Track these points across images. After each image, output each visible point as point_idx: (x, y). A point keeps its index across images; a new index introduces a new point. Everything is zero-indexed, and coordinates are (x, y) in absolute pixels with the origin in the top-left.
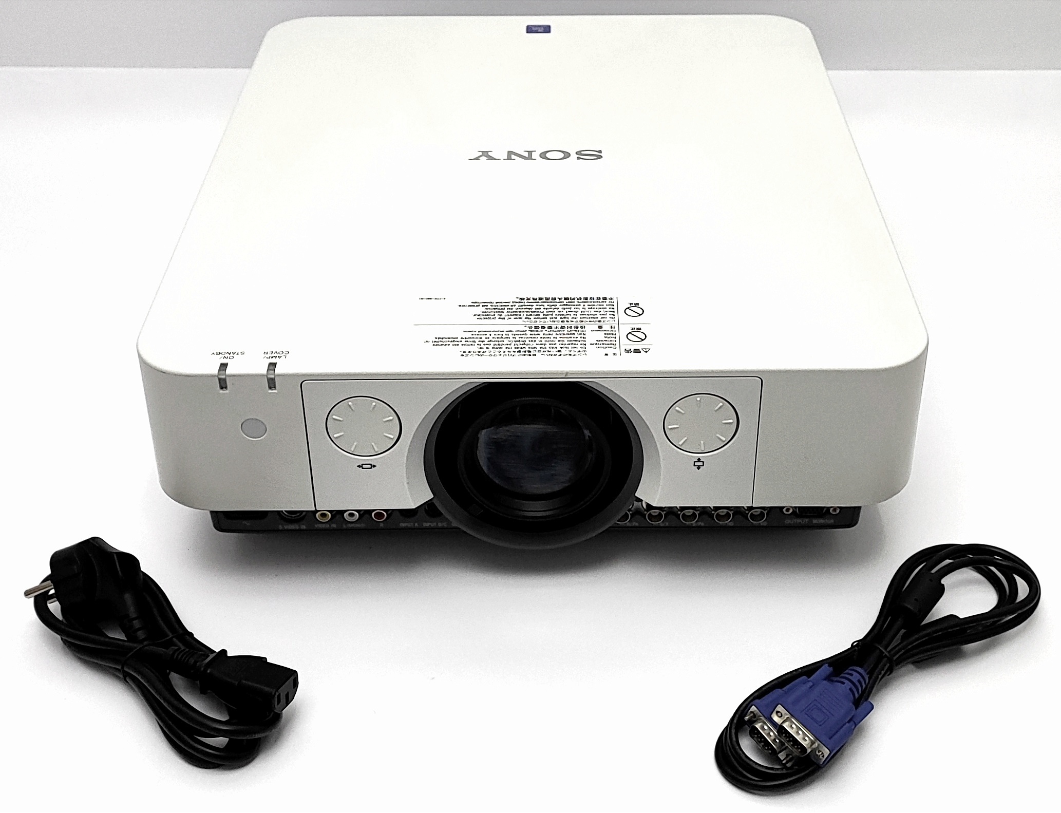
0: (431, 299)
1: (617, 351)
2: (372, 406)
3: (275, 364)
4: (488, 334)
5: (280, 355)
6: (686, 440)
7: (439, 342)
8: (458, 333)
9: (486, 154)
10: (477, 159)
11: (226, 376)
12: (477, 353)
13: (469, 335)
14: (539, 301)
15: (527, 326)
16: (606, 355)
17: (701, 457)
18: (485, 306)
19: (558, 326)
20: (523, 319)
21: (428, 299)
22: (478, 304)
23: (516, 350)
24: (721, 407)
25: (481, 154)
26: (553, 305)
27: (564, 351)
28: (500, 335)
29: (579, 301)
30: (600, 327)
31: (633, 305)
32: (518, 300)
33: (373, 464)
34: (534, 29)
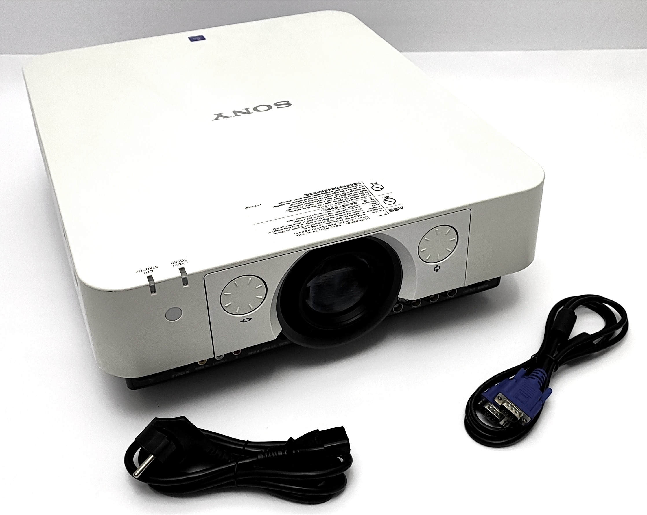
0: (252, 207)
1: (385, 212)
2: (249, 281)
3: (183, 268)
4: (303, 219)
5: (183, 262)
6: (430, 256)
7: (277, 231)
8: (283, 223)
9: (220, 115)
10: (217, 119)
11: (155, 284)
12: (305, 232)
13: (292, 223)
14: (319, 194)
15: (322, 209)
16: (381, 215)
17: (438, 264)
18: (288, 204)
19: (340, 205)
20: (317, 206)
21: (251, 207)
22: (284, 204)
23: (327, 225)
24: (449, 231)
25: (217, 116)
26: (328, 194)
27: (355, 219)
28: (310, 218)
29: (342, 188)
30: (365, 201)
31: (374, 184)
32: (306, 196)
33: (250, 317)
34: (194, 39)
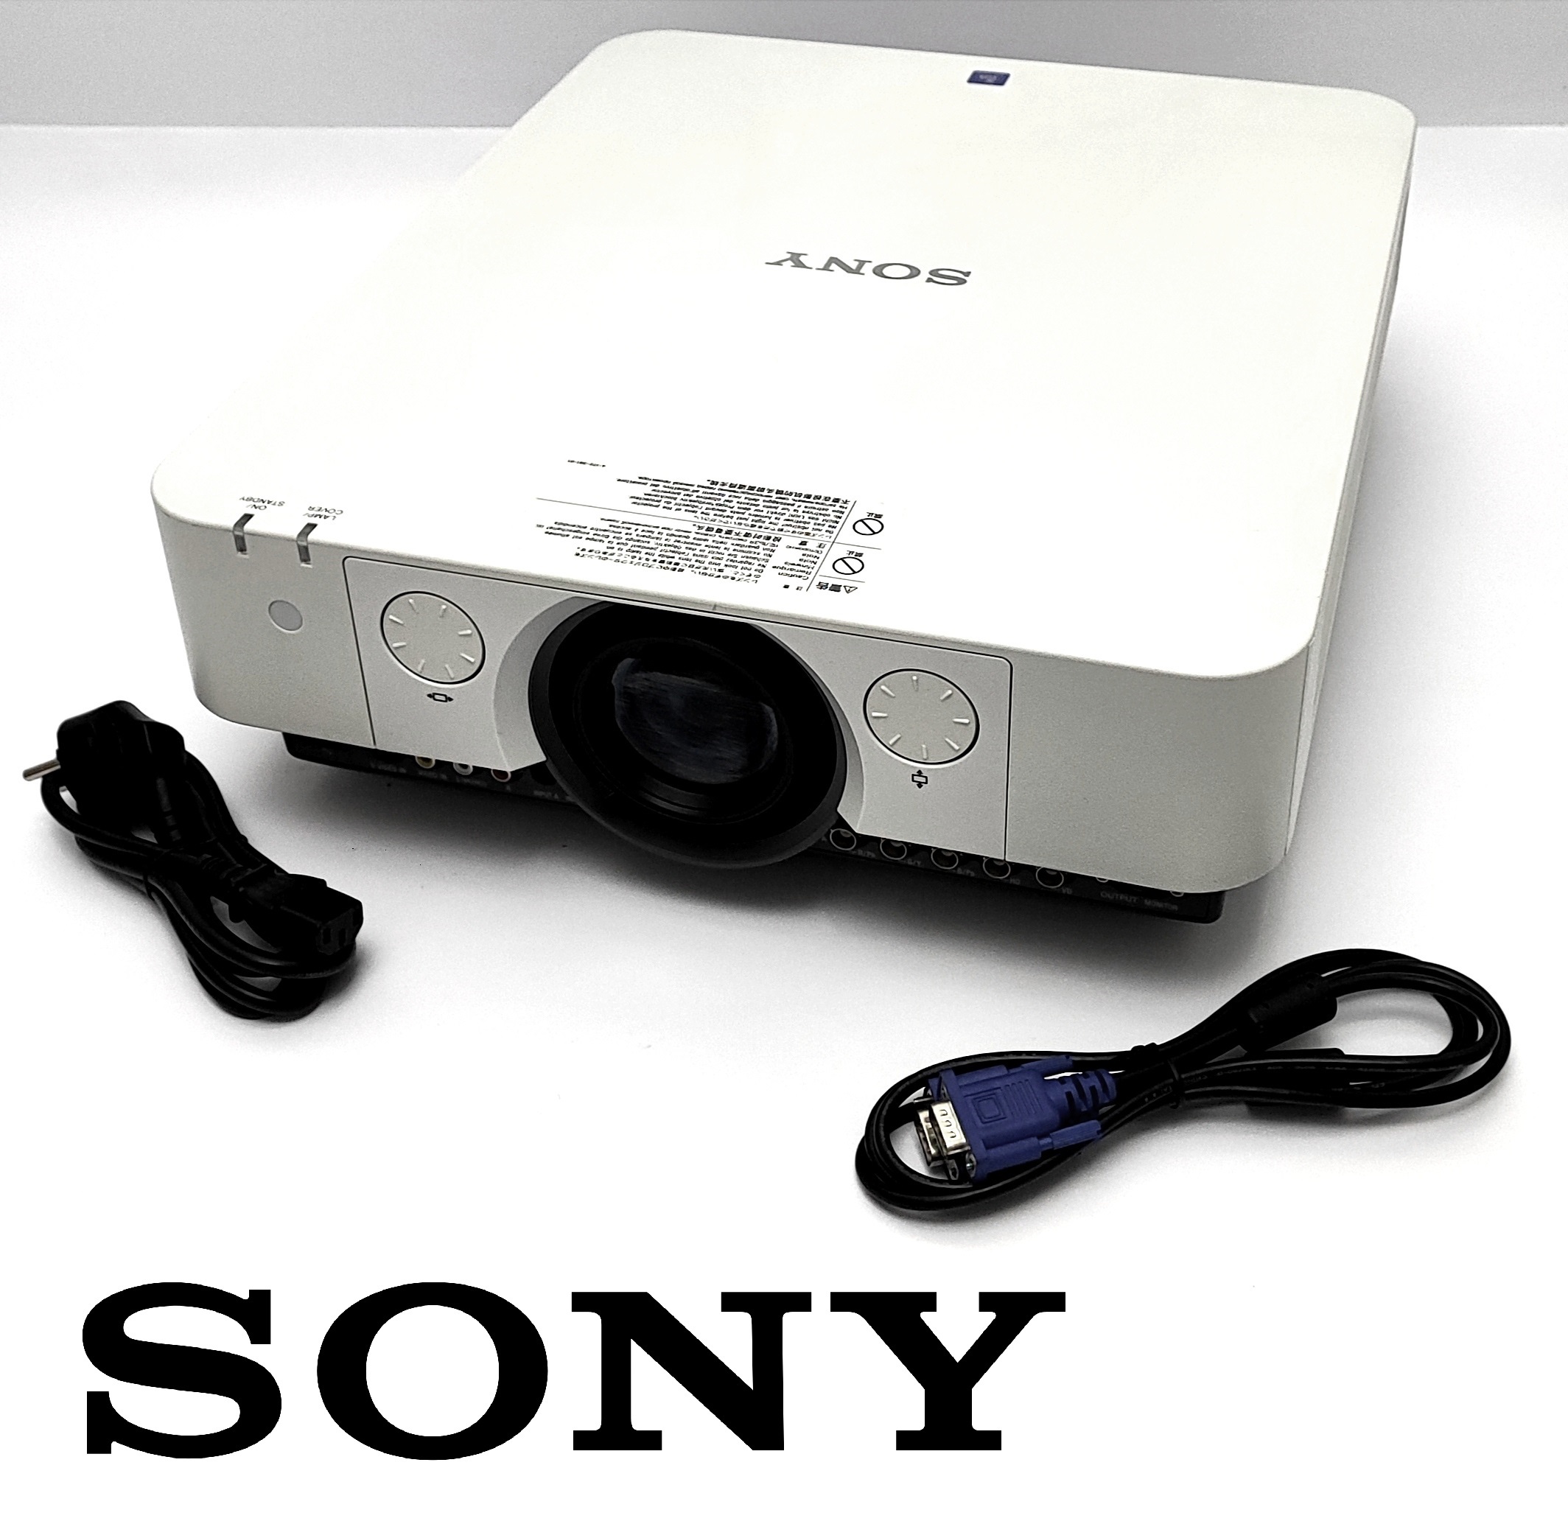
0: (585, 463)
1: (805, 584)
2: (442, 610)
3: (314, 526)
5: (328, 514)
6: (899, 739)
7: (559, 530)
8: (591, 520)
9: (796, 257)
10: (779, 263)
11: (244, 534)
12: (601, 555)
13: (606, 525)
14: (739, 490)
15: (697, 524)
16: (786, 587)
17: (925, 769)
18: (654, 485)
19: (741, 531)
20: (698, 514)
21: (581, 463)
22: (646, 482)
23: (659, 559)
24: (950, 696)
25: (789, 256)
26: (754, 500)
27: (729, 572)
28: (649, 531)
29: (797, 498)
30: (803, 543)
31: (873, 517)
32: (708, 484)
33: (448, 696)
34: (981, 77)
